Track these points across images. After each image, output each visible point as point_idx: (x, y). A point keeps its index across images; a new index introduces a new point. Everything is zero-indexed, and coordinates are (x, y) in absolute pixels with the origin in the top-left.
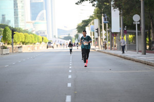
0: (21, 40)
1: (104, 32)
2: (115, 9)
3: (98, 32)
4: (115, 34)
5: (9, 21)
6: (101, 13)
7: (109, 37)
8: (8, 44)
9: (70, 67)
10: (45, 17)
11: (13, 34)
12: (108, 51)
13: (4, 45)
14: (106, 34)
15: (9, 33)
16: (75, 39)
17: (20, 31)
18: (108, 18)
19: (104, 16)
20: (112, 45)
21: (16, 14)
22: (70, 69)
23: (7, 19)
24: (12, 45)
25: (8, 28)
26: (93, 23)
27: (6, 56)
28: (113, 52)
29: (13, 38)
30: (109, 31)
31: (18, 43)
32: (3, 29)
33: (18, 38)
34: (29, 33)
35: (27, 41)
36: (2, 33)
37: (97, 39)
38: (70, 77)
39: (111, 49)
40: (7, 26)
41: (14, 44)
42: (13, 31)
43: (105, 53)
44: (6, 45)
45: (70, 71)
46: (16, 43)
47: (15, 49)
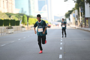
0: (32, 23)
1: (81, 17)
2: (87, 4)
3: (77, 17)
4: (87, 18)
5: (26, 12)
6: (79, 6)
7: (84, 20)
8: (25, 25)
10: (46, 9)
11: (28, 19)
12: (83, 28)
13: (23, 25)
14: (82, 19)
15: (26, 19)
17: (32, 17)
18: (83, 9)
19: (81, 8)
20: (85, 25)
21: (30, 7)
23: (24, 10)
24: (27, 25)
25: (25, 16)
26: (74, 12)
27: (24, 32)
28: (86, 29)
29: (28, 21)
30: (84, 17)
31: (31, 24)
33: (31, 21)
36: (22, 18)
37: (77, 21)
38: (61, 44)
39: (85, 27)
40: (24, 14)
41: (29, 25)
42: (28, 17)
43: (81, 29)
45: (61, 40)
46: (29, 24)
47: (29, 28)
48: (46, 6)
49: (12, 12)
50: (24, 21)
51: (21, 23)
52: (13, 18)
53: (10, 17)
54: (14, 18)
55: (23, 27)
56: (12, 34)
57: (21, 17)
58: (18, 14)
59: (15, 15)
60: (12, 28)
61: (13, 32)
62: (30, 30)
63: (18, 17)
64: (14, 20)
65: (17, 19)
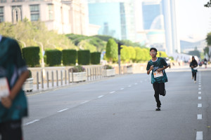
0: (130, 57)
5: (114, 32)
8: (114, 62)
9: (200, 93)
10: (162, 24)
11: (120, 49)
13: (107, 64)
15: (115, 47)
16: (205, 54)
17: (128, 44)
21: (123, 21)
22: (200, 95)
23: (111, 28)
24: (119, 63)
25: (112, 41)
27: (111, 78)
29: (119, 53)
31: (127, 61)
32: (105, 43)
33: (127, 54)
34: (142, 47)
35: (138, 58)
36: (105, 47)
40: (111, 38)
41: (121, 62)
42: (120, 44)
44: (111, 64)
46: (124, 60)
47: (122, 68)
48: (162, 17)
49: (82, 32)
50: (111, 53)
51: (104, 59)
52: (83, 46)
53: (76, 44)
54: (87, 47)
55: (108, 67)
56: (83, 83)
57: (102, 45)
58: (97, 36)
59: (89, 40)
60: (83, 70)
61: (85, 78)
62: (124, 74)
63: (95, 45)
64: (87, 52)
65: (93, 49)
